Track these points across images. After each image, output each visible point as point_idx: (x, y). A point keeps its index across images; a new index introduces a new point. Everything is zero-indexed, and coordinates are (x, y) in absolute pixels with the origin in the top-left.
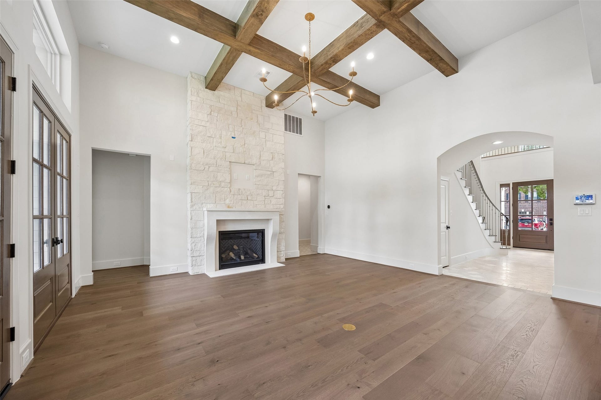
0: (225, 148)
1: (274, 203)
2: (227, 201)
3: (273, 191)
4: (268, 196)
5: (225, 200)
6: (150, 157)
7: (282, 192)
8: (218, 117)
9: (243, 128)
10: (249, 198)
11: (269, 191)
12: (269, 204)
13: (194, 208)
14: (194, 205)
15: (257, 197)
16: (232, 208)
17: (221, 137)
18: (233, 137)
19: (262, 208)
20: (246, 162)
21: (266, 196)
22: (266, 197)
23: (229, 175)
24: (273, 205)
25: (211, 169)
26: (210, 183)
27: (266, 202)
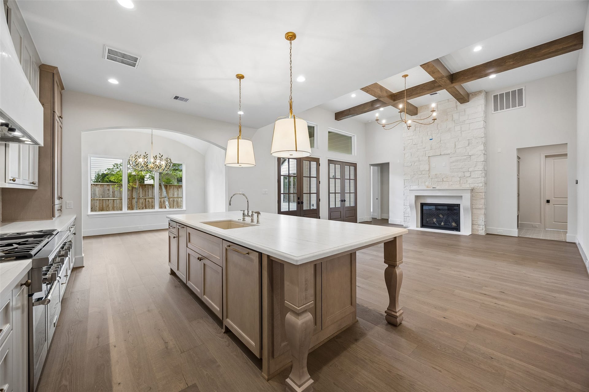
0: (425, 148)
1: (471, 183)
2: (427, 184)
3: (470, 172)
4: (464, 177)
5: (425, 183)
6: (389, 163)
7: (481, 172)
8: (420, 130)
9: (439, 130)
10: (445, 180)
11: (465, 172)
12: (465, 183)
13: (406, 188)
14: (406, 186)
15: (452, 179)
16: (430, 187)
17: (422, 142)
18: (430, 139)
19: (457, 187)
20: (442, 153)
21: (462, 176)
22: (461, 178)
23: (428, 166)
24: (470, 184)
25: (415, 164)
26: (415, 172)
27: (461, 182)
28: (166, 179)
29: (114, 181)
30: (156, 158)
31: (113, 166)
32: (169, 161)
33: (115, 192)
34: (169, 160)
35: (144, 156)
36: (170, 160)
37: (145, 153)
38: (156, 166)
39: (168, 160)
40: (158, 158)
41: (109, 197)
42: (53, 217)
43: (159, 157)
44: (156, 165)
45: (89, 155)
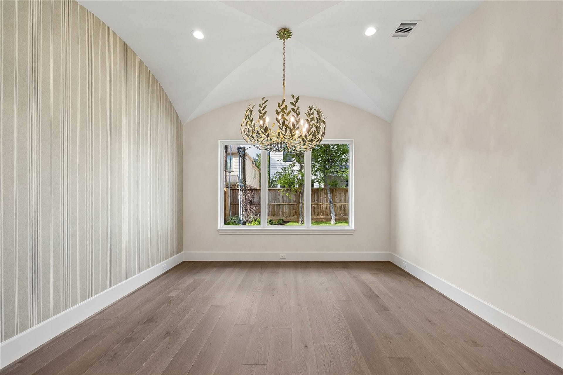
28: (333, 182)
31: (282, 170)
32: (316, 115)
34: (316, 113)
36: (319, 113)
39: (313, 113)
41: (279, 202)
43: (291, 103)
45: (221, 142)
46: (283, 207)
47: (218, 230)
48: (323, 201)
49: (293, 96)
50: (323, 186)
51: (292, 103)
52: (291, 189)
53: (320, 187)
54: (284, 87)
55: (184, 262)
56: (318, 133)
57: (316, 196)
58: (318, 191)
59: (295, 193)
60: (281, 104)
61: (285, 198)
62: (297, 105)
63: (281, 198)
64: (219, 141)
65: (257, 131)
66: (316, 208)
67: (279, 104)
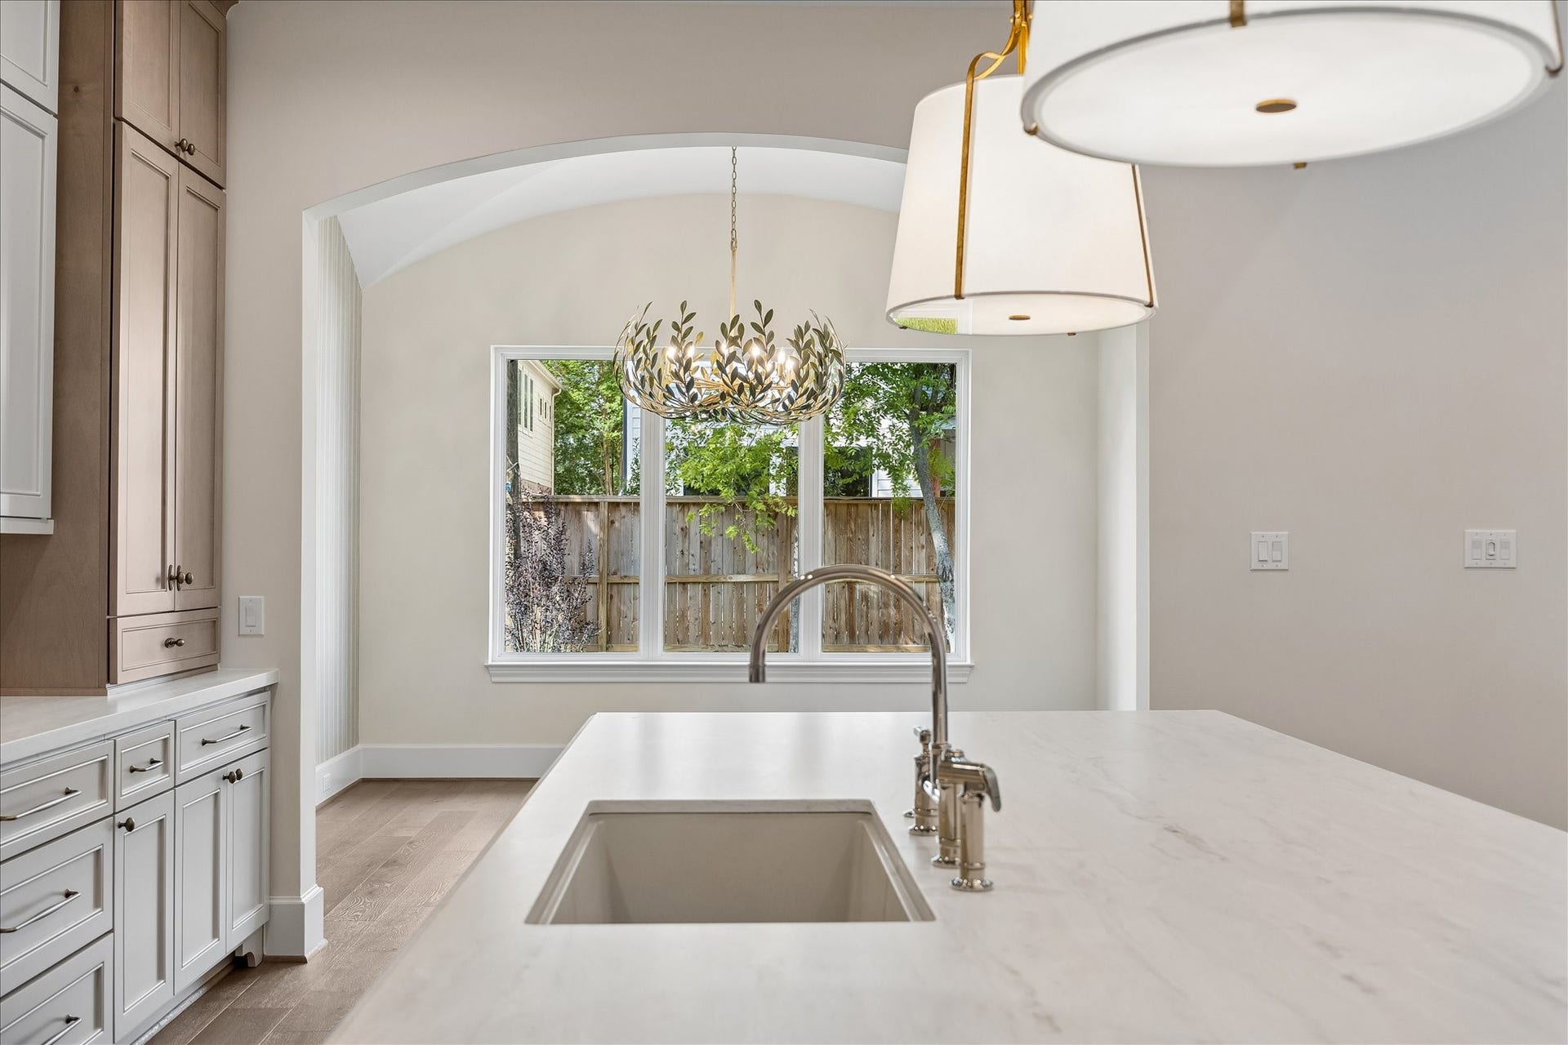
29: (697, 486)
30: (734, 333)
33: (710, 544)
35: (675, 326)
37: (683, 306)
38: (738, 382)
40: (750, 333)
42: (108, 681)
44: (735, 375)
45: (496, 348)
46: (706, 595)
47: (487, 667)
48: (910, 564)
49: (758, 306)
50: (915, 490)
51: (754, 325)
52: (743, 505)
53: (901, 494)
54: (734, 251)
55: (365, 781)
56: (823, 389)
57: (873, 540)
58: (886, 514)
59: (763, 523)
60: (729, 328)
61: (716, 549)
62: (767, 330)
63: (695, 548)
64: (492, 347)
65: (667, 386)
66: (875, 601)
67: (723, 326)
